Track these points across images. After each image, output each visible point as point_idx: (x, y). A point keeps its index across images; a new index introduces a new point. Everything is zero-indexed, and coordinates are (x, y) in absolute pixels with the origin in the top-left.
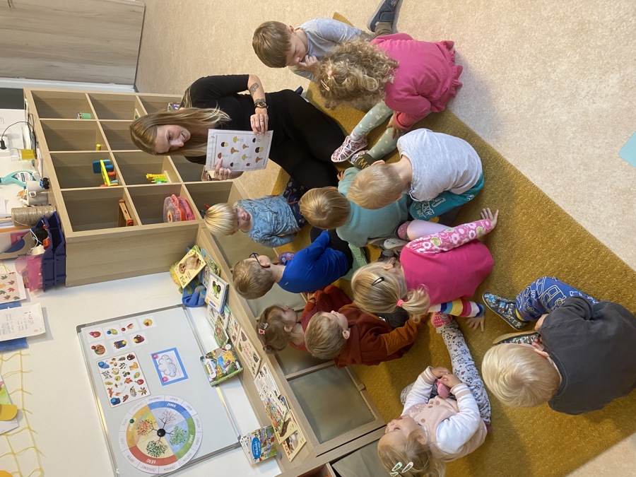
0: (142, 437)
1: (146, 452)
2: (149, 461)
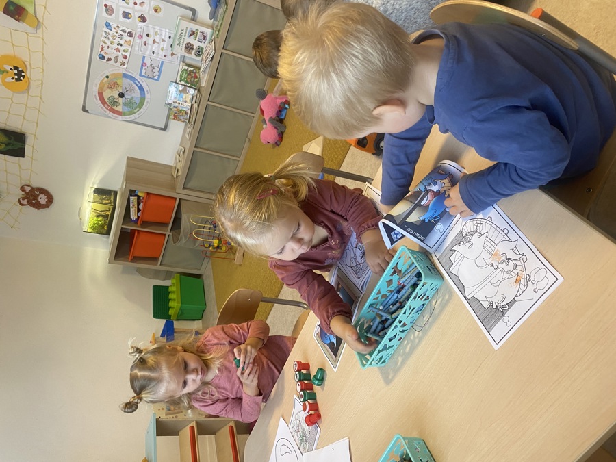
0: (109, 90)
1: (106, 100)
2: (106, 106)
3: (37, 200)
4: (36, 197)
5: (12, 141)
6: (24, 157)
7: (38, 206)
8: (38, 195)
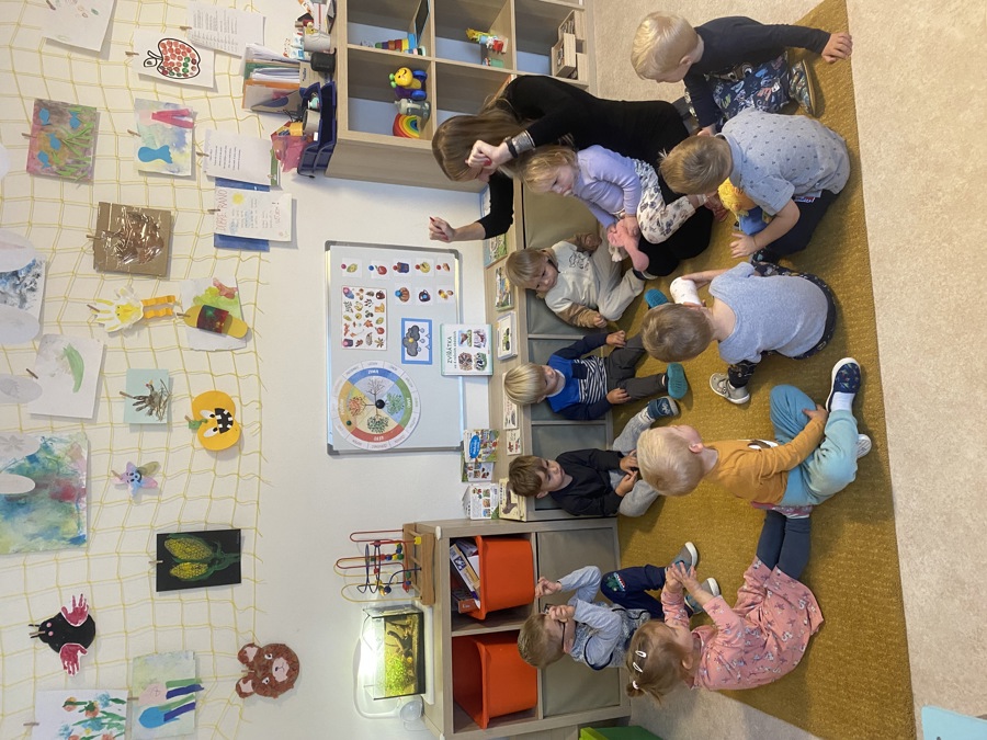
3: (271, 676)
4: (267, 668)
5: (218, 554)
6: (239, 582)
7: (274, 689)
8: (271, 662)
